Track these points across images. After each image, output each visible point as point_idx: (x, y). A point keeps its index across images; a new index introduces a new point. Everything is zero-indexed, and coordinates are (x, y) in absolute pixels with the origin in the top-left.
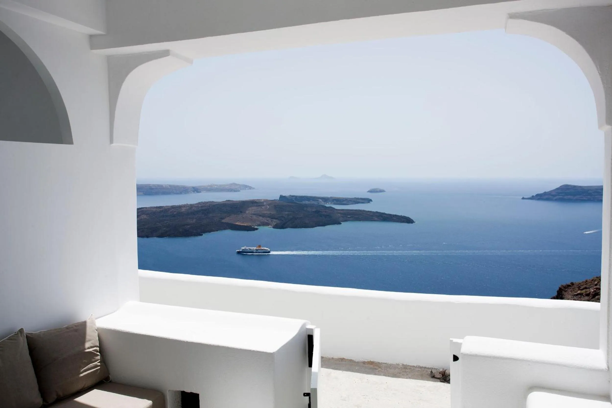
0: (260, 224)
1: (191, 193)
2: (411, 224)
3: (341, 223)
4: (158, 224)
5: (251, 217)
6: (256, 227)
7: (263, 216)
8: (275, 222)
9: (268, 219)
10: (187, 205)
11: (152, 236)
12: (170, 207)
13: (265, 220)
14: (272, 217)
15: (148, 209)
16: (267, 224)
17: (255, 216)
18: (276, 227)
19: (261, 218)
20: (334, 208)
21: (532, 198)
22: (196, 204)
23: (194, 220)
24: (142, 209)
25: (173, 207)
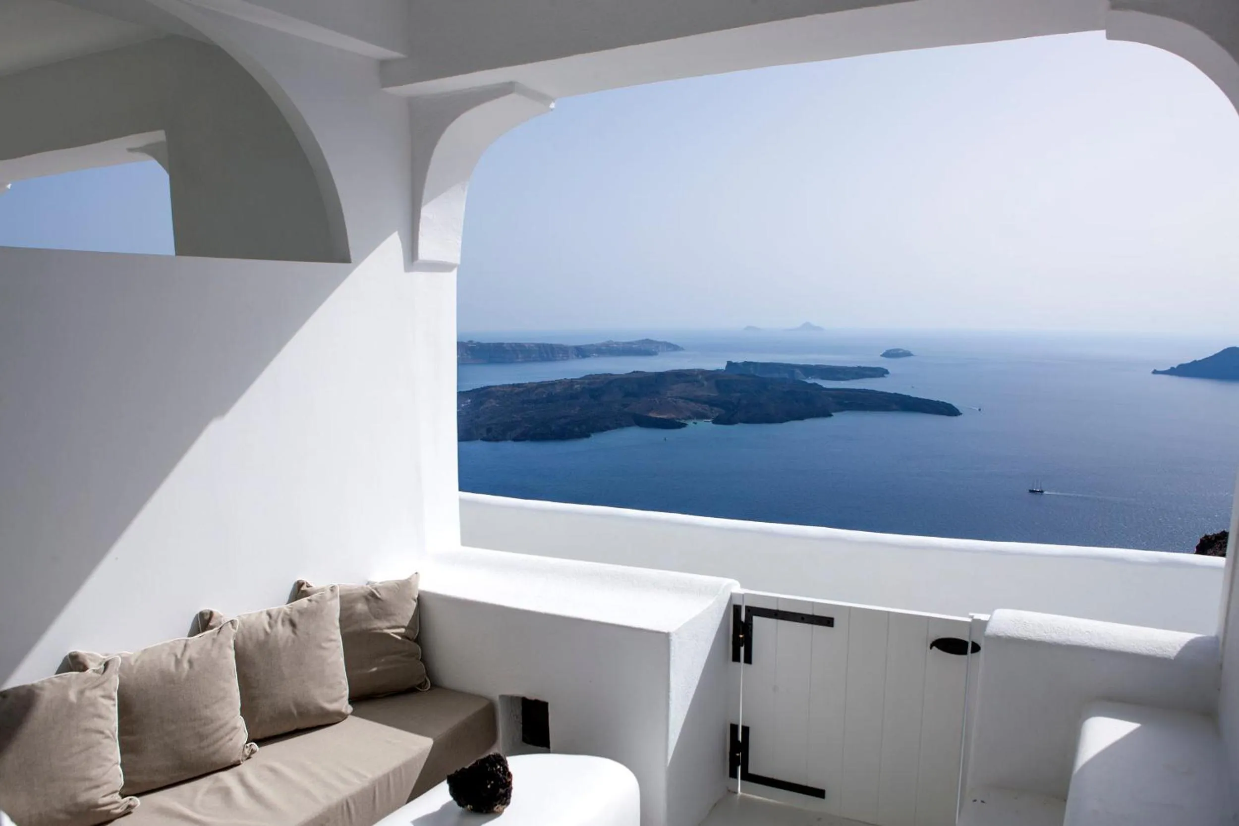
0: (691, 416)
1: (573, 358)
2: (954, 418)
3: (833, 414)
4: (515, 416)
5: (675, 402)
6: (682, 421)
7: (696, 400)
8: (717, 411)
9: (704, 406)
10: (565, 380)
11: (504, 439)
12: (535, 385)
13: (699, 408)
14: (711, 403)
15: (498, 388)
16: (702, 416)
17: (683, 400)
18: (716, 421)
19: (693, 404)
20: (821, 386)
21: (1172, 372)
22: (581, 379)
23: (578, 409)
24: (489, 389)
25: (541, 385)
